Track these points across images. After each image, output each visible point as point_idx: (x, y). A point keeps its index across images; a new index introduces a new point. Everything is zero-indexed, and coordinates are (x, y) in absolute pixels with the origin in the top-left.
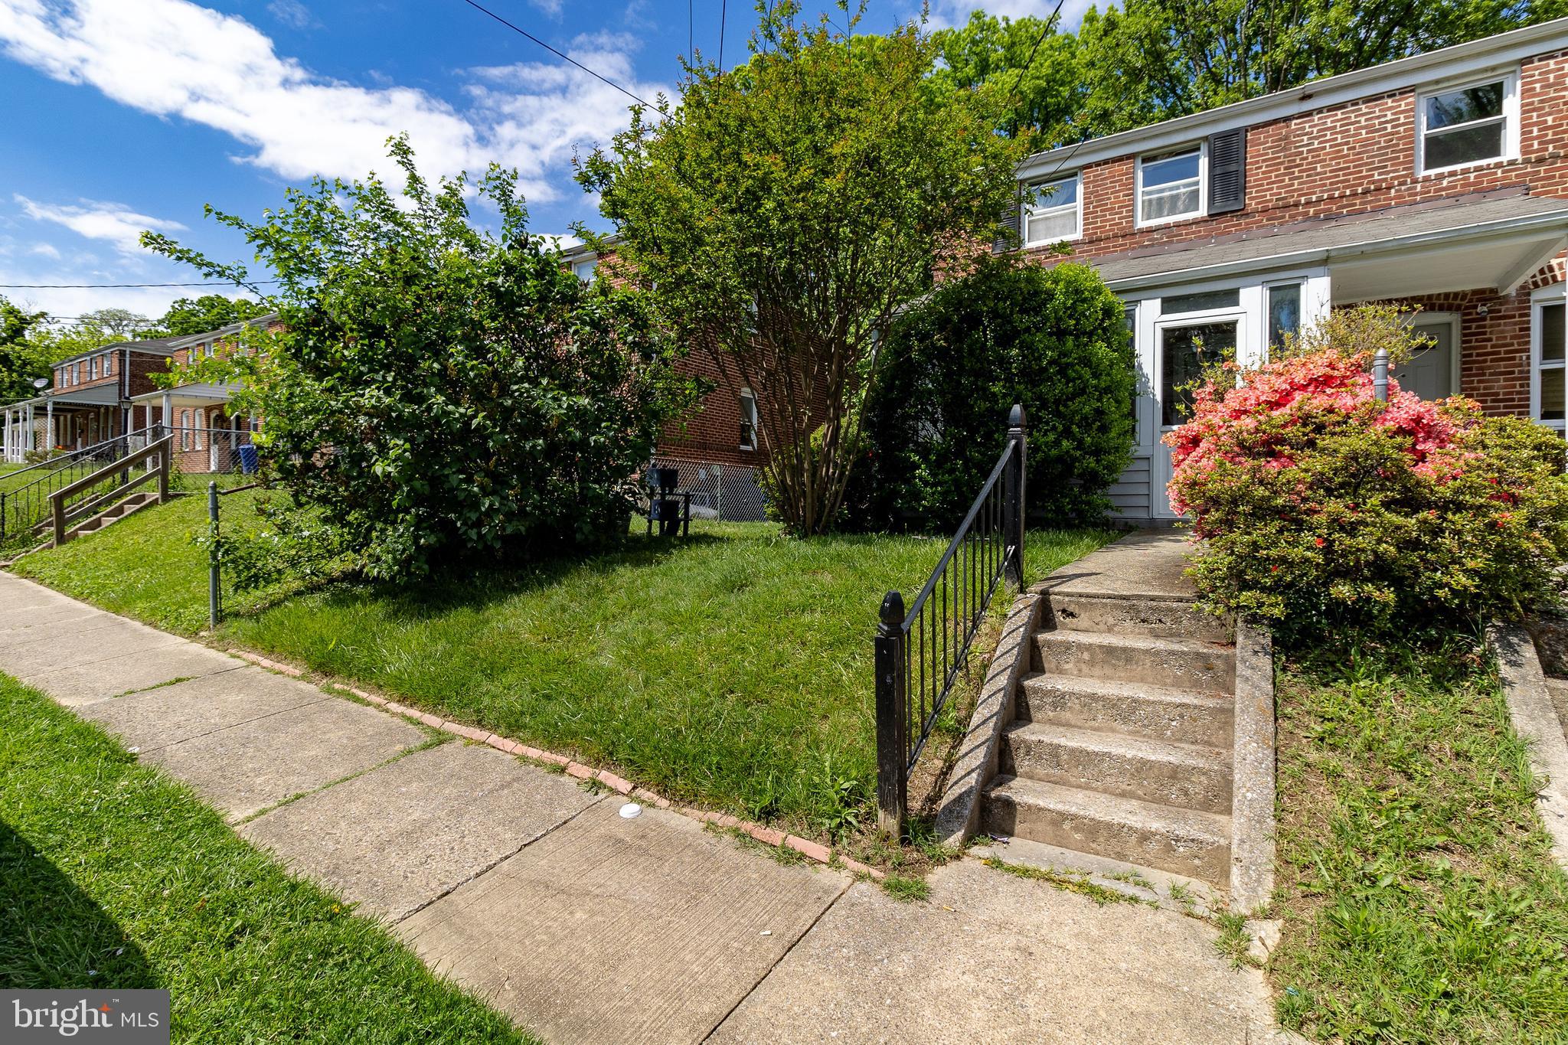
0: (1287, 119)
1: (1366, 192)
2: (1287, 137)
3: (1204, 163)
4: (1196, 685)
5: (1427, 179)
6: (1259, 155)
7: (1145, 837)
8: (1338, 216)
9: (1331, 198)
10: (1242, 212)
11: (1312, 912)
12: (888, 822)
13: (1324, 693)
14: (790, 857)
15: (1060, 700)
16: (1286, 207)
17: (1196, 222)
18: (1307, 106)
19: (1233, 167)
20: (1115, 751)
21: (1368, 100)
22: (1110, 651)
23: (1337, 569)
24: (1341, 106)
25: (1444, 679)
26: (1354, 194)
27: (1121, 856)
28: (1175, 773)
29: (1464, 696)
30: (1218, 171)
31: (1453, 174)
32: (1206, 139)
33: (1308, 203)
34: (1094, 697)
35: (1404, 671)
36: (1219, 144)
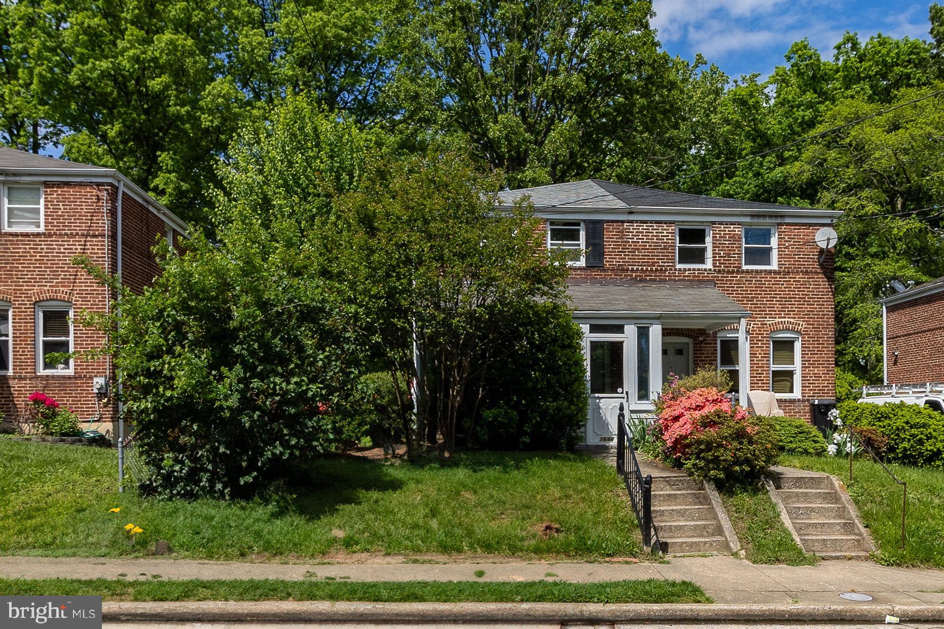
0: (623, 222)
1: (656, 270)
2: (622, 232)
3: (582, 234)
4: (696, 504)
5: (680, 270)
6: (610, 237)
7: (705, 543)
8: (646, 281)
9: (642, 269)
10: (602, 268)
11: (750, 546)
12: (647, 549)
13: (732, 499)
14: (627, 563)
15: (662, 513)
16: (623, 270)
17: (580, 269)
18: (631, 217)
19: (597, 241)
20: (688, 524)
21: (657, 222)
22: (669, 495)
23: (737, 462)
24: (645, 222)
25: (756, 491)
26: (652, 270)
27: (699, 551)
28: (705, 527)
29: (760, 496)
30: (591, 241)
31: (689, 270)
32: (584, 221)
33: (632, 270)
34: (673, 510)
35: (747, 491)
36: (591, 226)
